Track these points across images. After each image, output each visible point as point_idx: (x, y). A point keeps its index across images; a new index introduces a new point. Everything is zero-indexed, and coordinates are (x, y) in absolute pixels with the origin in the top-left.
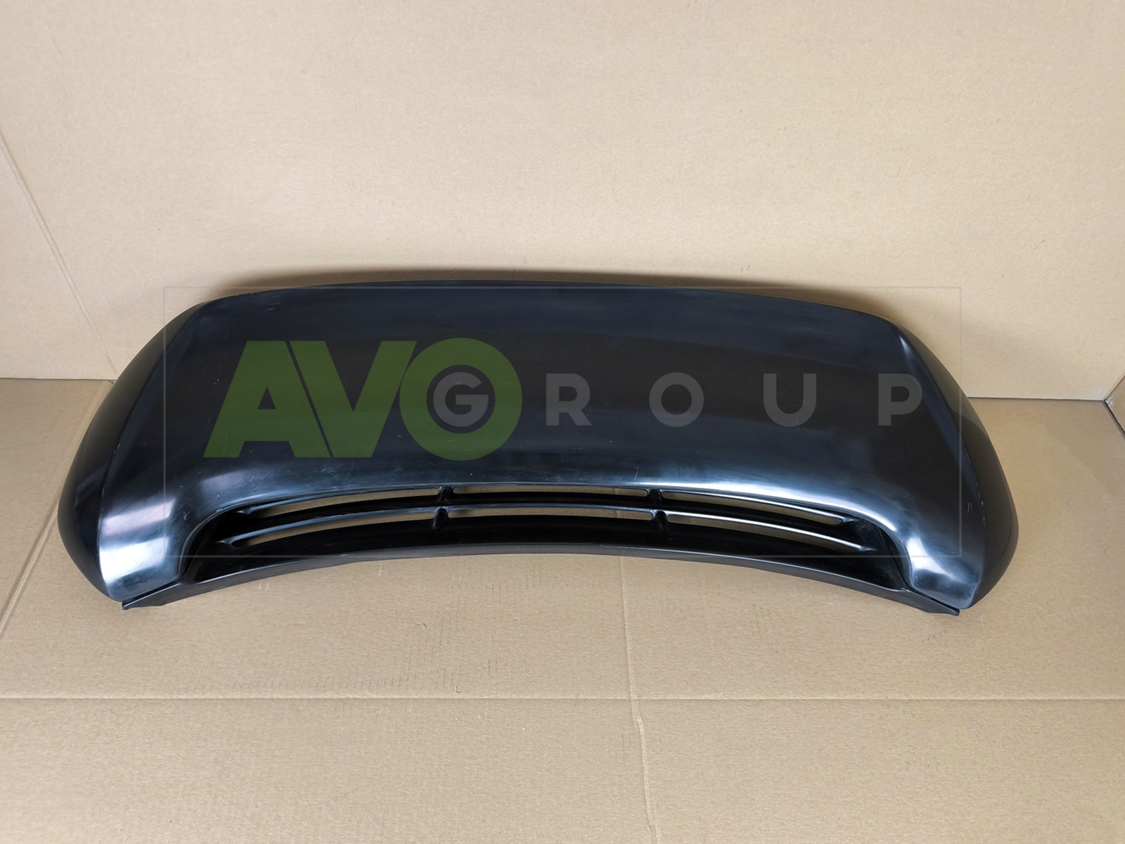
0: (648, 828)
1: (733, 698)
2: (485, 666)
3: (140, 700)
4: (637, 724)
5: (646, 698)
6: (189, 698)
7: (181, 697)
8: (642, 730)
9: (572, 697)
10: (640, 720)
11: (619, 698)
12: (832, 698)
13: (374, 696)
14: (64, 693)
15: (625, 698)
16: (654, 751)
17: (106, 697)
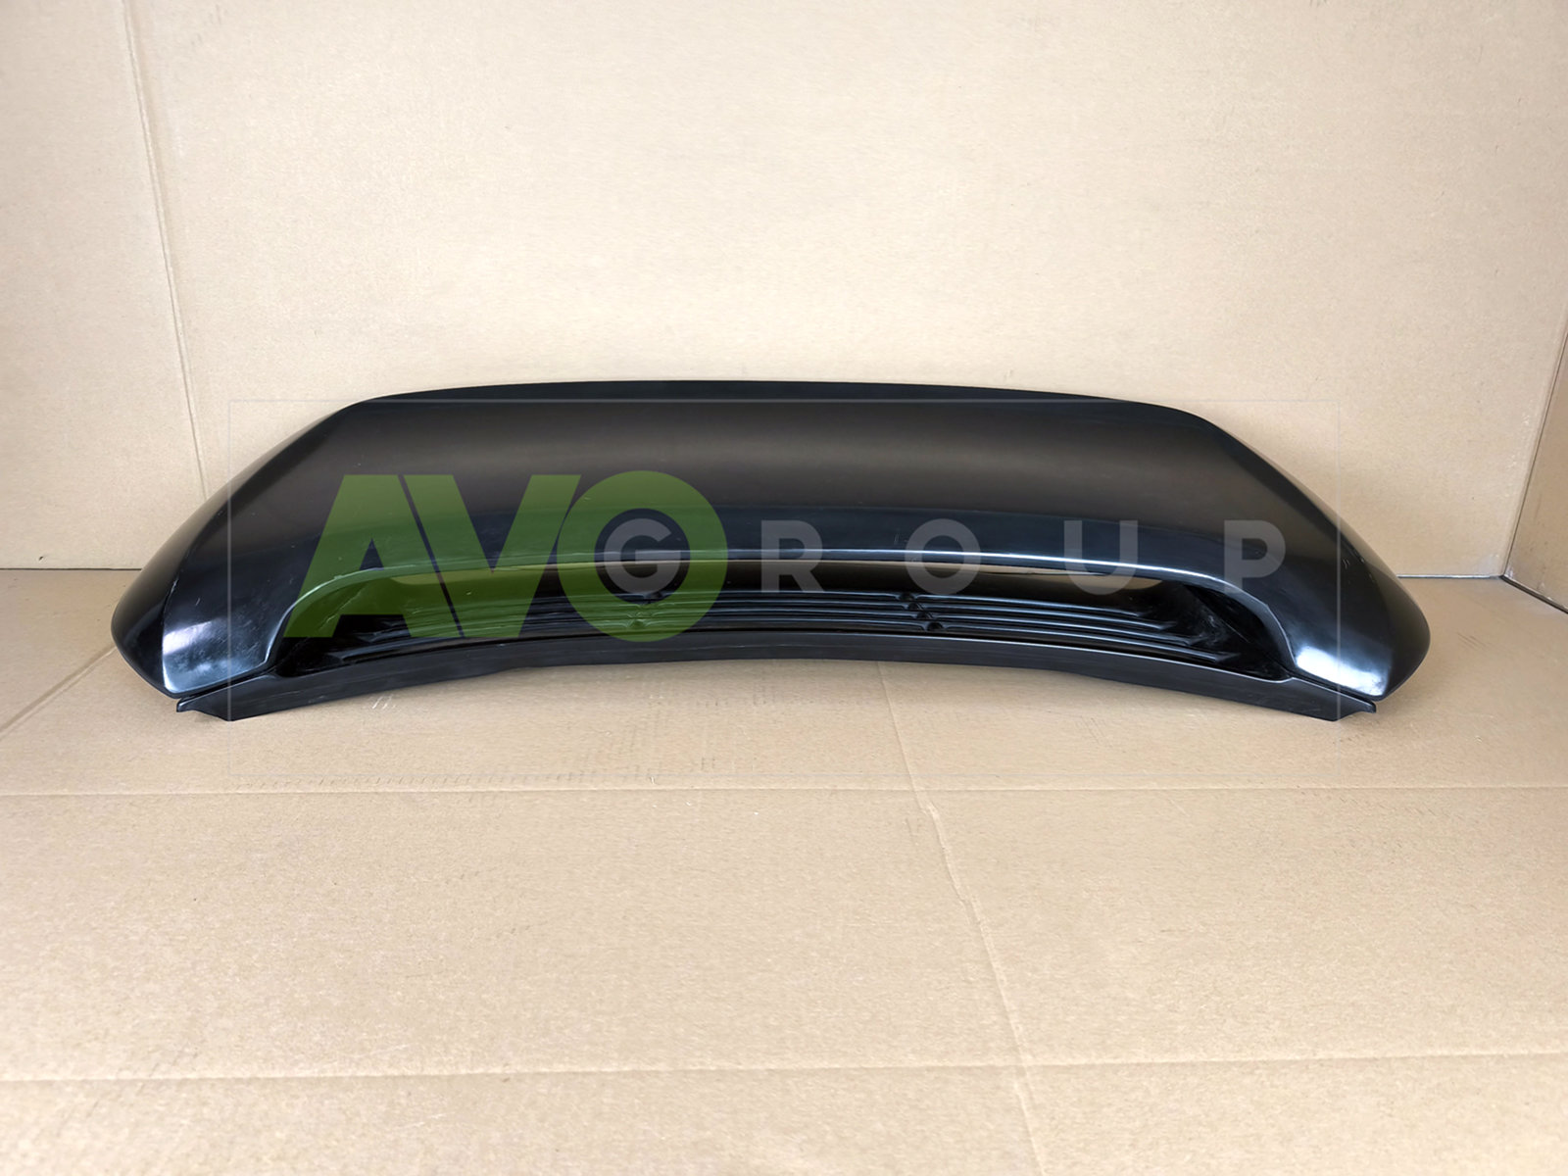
0: (961, 902)
1: (1070, 789)
2: (696, 762)
3: (177, 795)
4: (928, 811)
5: (937, 789)
6: (251, 792)
7: (240, 792)
8: (935, 815)
9: (827, 787)
10: (930, 807)
11: (895, 788)
12: (1216, 787)
13: (529, 788)
14: (65, 790)
15: (906, 788)
16: (957, 832)
17: (127, 793)
